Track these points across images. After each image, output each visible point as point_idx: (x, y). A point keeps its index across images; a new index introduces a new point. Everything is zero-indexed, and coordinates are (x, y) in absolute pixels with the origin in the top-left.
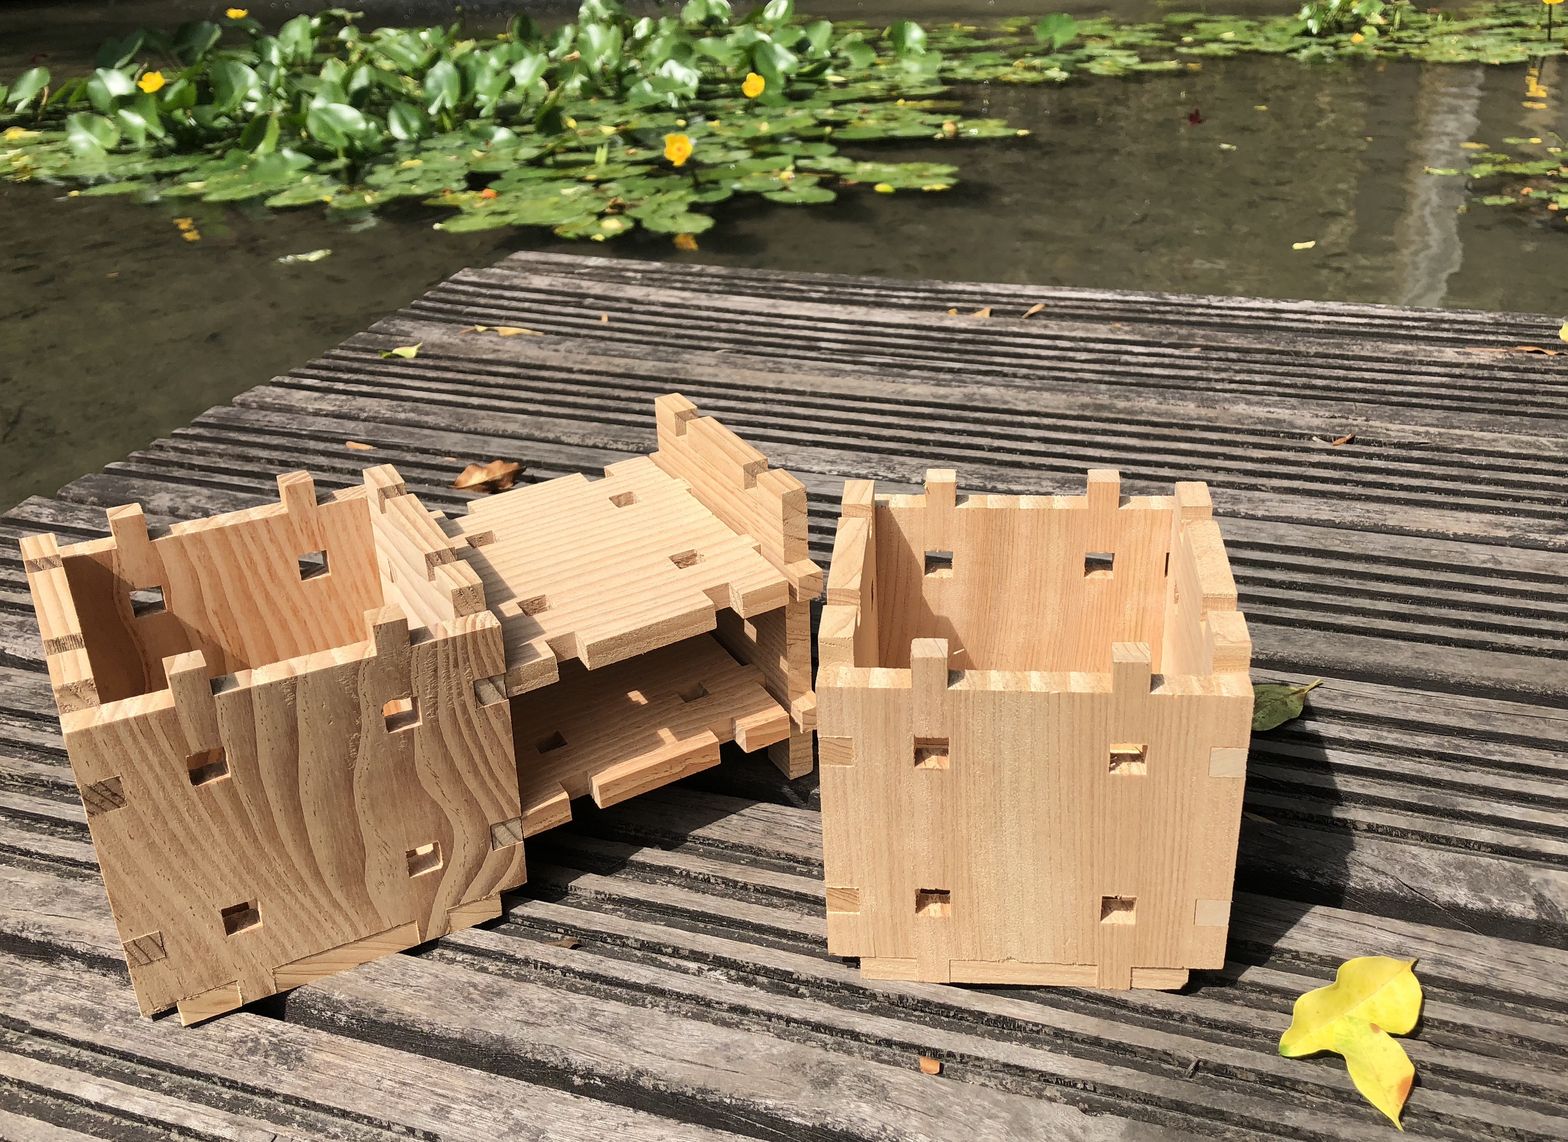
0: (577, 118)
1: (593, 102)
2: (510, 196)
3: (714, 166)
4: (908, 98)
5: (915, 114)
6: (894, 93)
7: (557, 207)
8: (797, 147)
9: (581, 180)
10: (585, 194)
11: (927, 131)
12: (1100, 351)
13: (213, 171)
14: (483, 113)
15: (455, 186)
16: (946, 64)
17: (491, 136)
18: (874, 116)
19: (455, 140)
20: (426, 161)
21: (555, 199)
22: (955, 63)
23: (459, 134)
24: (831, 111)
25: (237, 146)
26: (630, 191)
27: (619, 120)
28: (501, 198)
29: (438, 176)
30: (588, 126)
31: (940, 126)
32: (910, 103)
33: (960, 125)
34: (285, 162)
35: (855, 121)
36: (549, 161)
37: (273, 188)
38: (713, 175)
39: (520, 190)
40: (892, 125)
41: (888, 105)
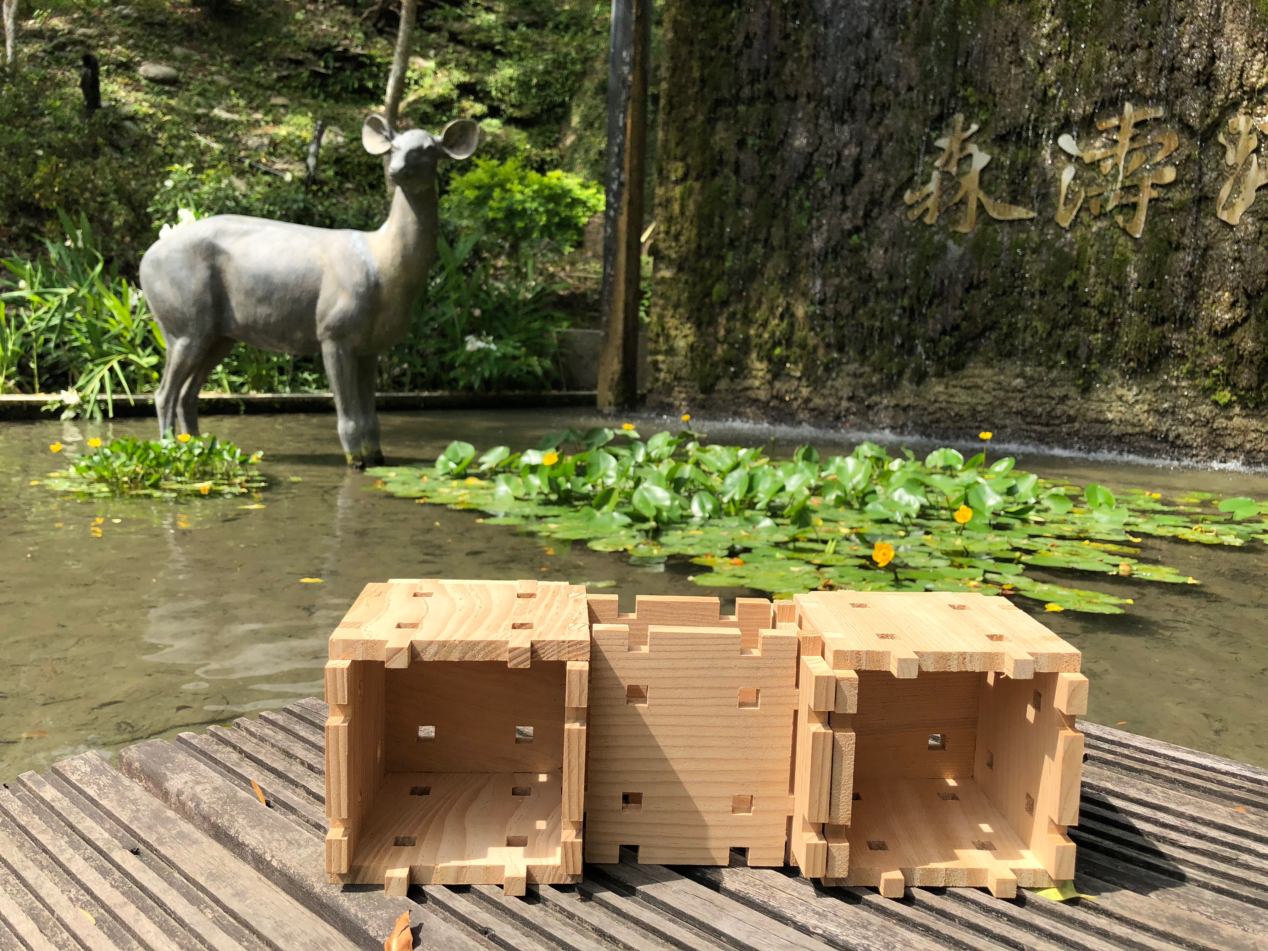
0: (825, 520)
1: (842, 510)
2: (751, 566)
3: (916, 568)
4: (1091, 540)
5: (1097, 553)
6: (1082, 535)
7: (782, 579)
8: (990, 564)
9: (808, 563)
10: (808, 573)
11: (1105, 568)
12: (1213, 840)
13: (569, 519)
14: (758, 506)
15: (719, 552)
16: (1132, 520)
17: (758, 522)
18: (1060, 549)
19: (733, 522)
20: (706, 533)
21: (783, 573)
22: (1140, 520)
23: (737, 518)
24: (1025, 541)
25: (591, 505)
26: (841, 577)
27: (855, 525)
28: (745, 566)
29: (709, 544)
30: (831, 526)
31: (1117, 566)
32: (1094, 544)
33: (1135, 568)
34: (613, 518)
35: (1043, 551)
36: (791, 546)
37: (599, 535)
38: (913, 574)
39: (761, 562)
40: (1074, 558)
41: (1075, 543)
